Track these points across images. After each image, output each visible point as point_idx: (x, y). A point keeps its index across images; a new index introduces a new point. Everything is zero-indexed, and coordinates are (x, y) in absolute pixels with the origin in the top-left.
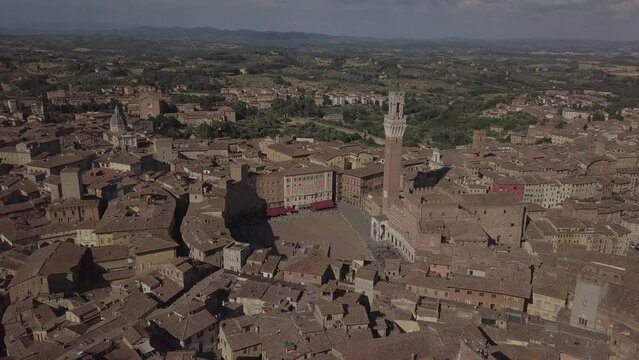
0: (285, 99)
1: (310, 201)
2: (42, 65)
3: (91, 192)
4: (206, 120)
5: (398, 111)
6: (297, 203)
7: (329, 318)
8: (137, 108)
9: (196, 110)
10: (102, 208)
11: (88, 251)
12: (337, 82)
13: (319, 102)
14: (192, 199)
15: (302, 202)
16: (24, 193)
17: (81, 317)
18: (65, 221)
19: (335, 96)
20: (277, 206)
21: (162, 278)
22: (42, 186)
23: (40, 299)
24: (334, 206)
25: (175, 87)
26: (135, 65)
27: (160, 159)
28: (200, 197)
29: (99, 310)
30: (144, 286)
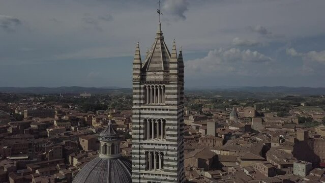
2: (201, 100)
3: (219, 135)
4: (280, 121)
8: (243, 114)
9: (274, 116)
10: (224, 142)
14: (273, 145)
16: (190, 133)
17: (212, 175)
18: (207, 145)
21: (255, 170)
22: (198, 131)
23: (193, 169)
25: (263, 109)
26: (242, 101)
27: (255, 128)
28: (277, 145)
29: (221, 175)
30: (245, 171)
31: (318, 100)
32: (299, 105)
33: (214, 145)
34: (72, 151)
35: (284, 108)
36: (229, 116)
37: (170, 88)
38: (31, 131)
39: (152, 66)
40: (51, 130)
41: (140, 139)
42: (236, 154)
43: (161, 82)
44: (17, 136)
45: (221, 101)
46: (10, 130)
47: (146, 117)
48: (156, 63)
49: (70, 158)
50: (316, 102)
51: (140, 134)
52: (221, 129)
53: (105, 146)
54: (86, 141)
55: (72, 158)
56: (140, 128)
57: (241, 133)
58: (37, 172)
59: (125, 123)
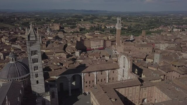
0: (94, 27)
1: (98, 47)
2: (27, 19)
3: (44, 43)
4: (72, 31)
5: (119, 22)
6: (94, 48)
7: (97, 58)
8: (53, 28)
9: (69, 28)
10: (47, 46)
11: (44, 53)
12: (109, 23)
13: (103, 27)
14: (68, 44)
15: (96, 47)
17: (44, 62)
19: (107, 26)
20: (89, 48)
21: (61, 57)
24: (104, 49)
25: (63, 24)
26: (52, 19)
27: (60, 37)
28: (70, 44)
29: (48, 61)
30: (58, 57)
31: (89, 17)
32: (80, 20)
33: (42, 48)
35: (73, 23)
36: (47, 30)
37: (38, 42)
39: (31, 36)
41: (30, 56)
42: (53, 51)
43: (35, 40)
45: (40, 19)
48: (32, 35)
50: (88, 19)
51: (30, 55)
52: (44, 39)
56: (30, 53)
57: (54, 41)
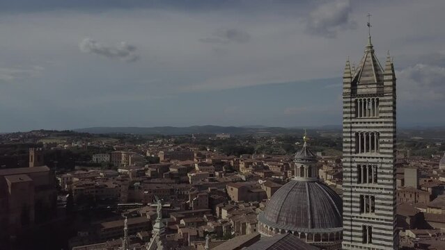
3: (423, 188)
10: (433, 197)
11: (421, 213)
17: (417, 235)
18: (405, 200)
29: (430, 235)
33: (416, 202)
34: (220, 201)
37: (385, 101)
38: (172, 176)
40: (193, 175)
41: (351, 153)
44: (156, 180)
45: (422, 145)
46: (148, 174)
47: (357, 130)
49: (217, 209)
51: (351, 148)
52: (425, 181)
53: (302, 168)
54: (236, 190)
55: (220, 210)
56: (351, 142)
58: (182, 222)
59: (282, 170)
